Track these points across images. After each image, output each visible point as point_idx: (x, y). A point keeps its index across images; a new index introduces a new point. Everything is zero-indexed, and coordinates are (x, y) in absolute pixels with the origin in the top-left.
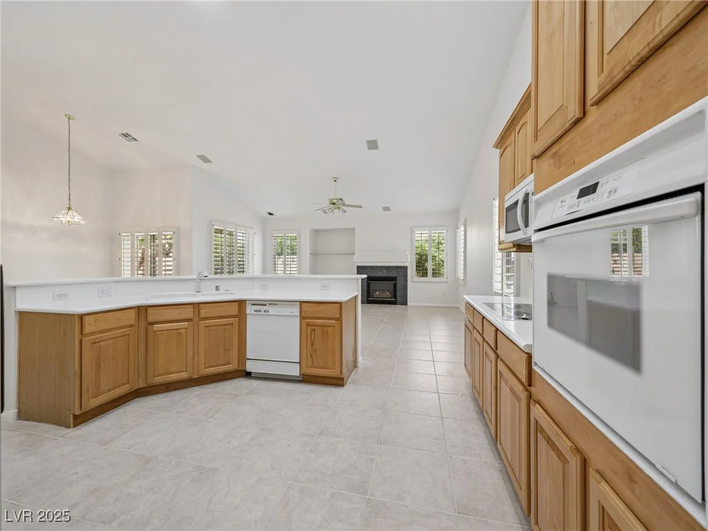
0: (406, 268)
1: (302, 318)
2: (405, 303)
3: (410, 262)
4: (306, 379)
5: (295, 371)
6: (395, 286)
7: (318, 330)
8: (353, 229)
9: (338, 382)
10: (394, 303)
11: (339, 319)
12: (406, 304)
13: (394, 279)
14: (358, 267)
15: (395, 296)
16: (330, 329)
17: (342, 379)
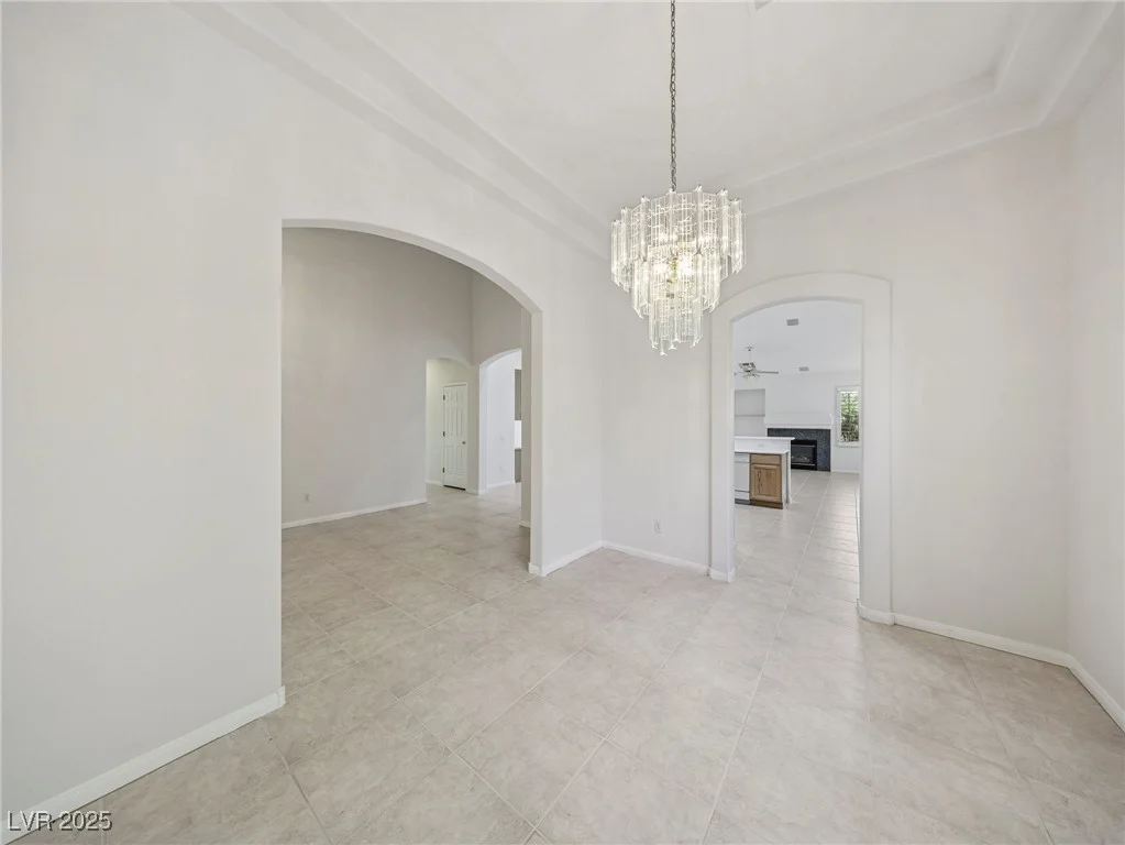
0: (828, 432)
1: (751, 463)
2: (827, 469)
3: (833, 424)
4: (753, 502)
5: (746, 497)
6: (815, 450)
7: (764, 472)
8: (763, 391)
9: (778, 505)
10: (814, 469)
11: (780, 465)
12: (829, 470)
13: (814, 443)
14: (769, 430)
15: (814, 460)
16: (773, 472)
17: (781, 504)
